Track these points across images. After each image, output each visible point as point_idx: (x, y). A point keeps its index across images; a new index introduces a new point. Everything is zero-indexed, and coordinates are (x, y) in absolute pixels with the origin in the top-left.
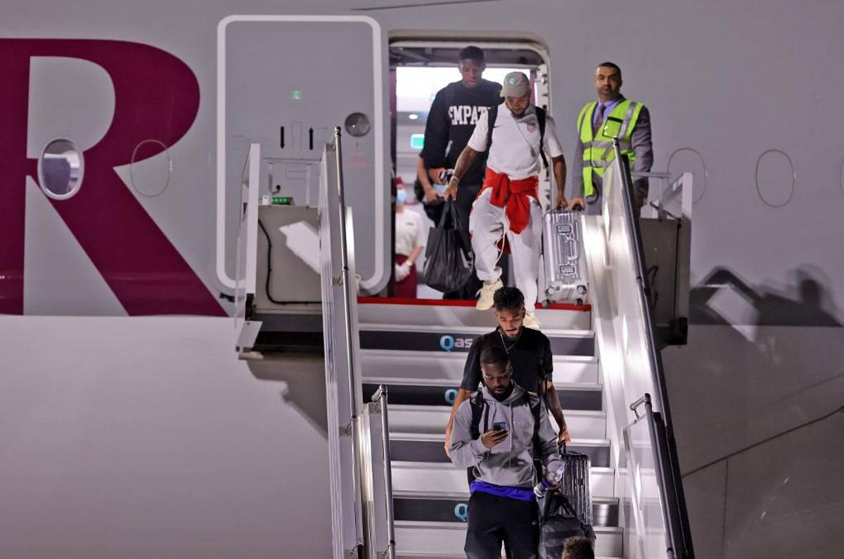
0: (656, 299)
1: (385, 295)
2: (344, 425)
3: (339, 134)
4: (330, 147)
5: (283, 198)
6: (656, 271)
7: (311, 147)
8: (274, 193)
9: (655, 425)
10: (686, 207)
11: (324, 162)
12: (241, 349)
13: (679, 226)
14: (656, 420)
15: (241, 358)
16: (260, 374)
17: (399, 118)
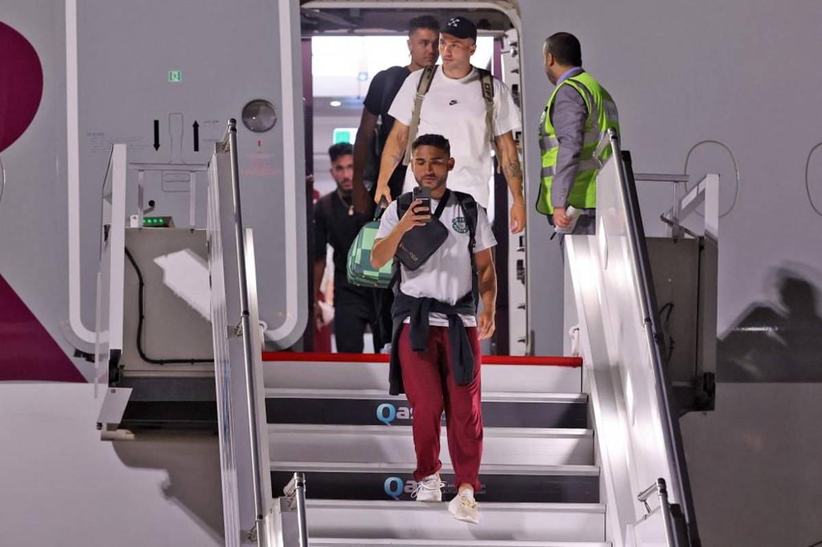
0: (672, 348)
1: (301, 349)
2: (248, 529)
3: (234, 129)
4: (221, 147)
5: (158, 218)
6: (670, 310)
7: (196, 149)
8: (146, 212)
9: (673, 520)
10: (711, 222)
11: (214, 168)
12: (105, 426)
13: (701, 248)
14: (674, 515)
15: (104, 439)
16: (130, 459)
17: (316, 106)
